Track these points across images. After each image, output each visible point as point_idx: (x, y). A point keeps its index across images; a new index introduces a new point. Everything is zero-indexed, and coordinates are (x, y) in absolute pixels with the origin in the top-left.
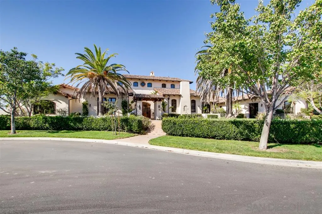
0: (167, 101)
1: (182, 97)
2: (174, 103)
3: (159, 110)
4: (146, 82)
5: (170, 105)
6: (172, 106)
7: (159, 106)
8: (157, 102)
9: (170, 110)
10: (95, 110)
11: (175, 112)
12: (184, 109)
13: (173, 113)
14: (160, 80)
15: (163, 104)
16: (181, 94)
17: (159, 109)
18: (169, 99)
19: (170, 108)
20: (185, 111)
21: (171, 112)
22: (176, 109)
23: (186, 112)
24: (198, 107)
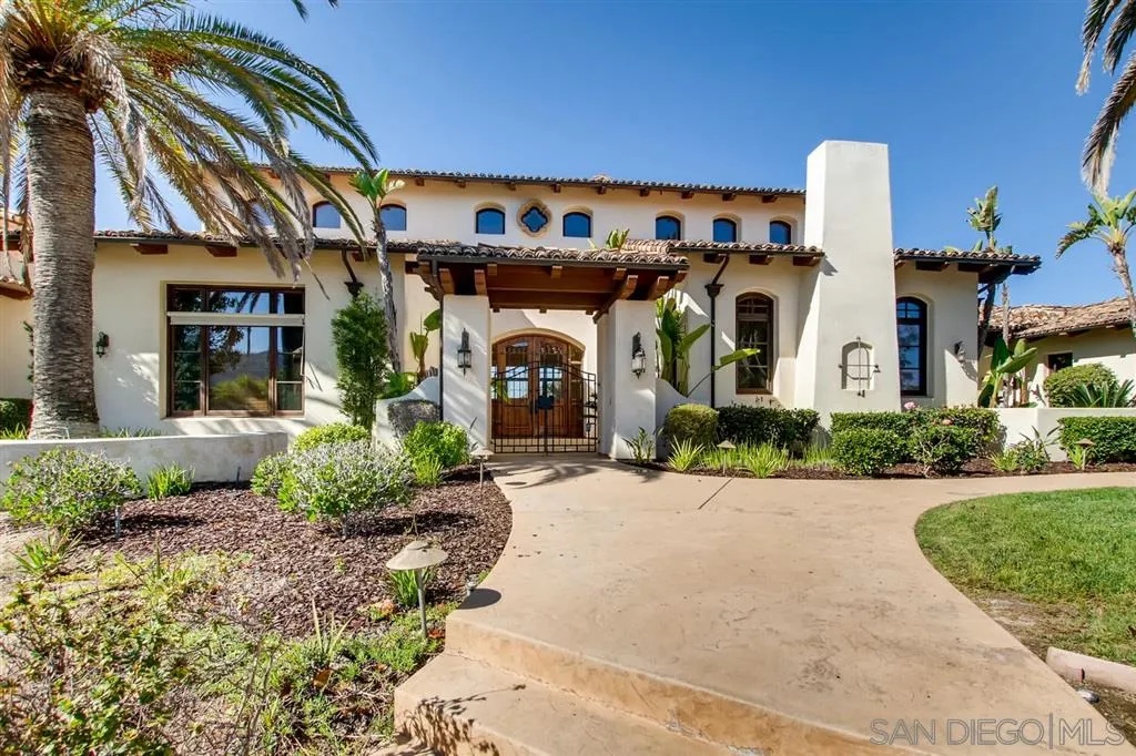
0: (698, 311)
1: (830, 270)
2: (757, 321)
3: (638, 372)
4: (558, 208)
5: (727, 341)
6: (738, 347)
7: (637, 339)
8: (622, 309)
9: (727, 376)
10: (140, 378)
11: (766, 397)
12: (844, 367)
13: (750, 401)
14: (644, 191)
15: (672, 330)
16: (819, 247)
17: (637, 364)
18: (713, 289)
19: (725, 361)
20: (853, 386)
21: (729, 395)
22: (768, 374)
23: (862, 394)
24: (949, 357)
